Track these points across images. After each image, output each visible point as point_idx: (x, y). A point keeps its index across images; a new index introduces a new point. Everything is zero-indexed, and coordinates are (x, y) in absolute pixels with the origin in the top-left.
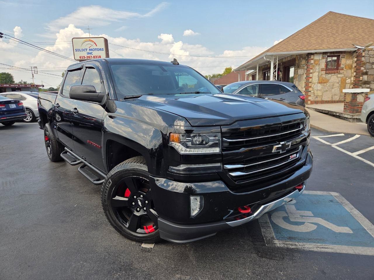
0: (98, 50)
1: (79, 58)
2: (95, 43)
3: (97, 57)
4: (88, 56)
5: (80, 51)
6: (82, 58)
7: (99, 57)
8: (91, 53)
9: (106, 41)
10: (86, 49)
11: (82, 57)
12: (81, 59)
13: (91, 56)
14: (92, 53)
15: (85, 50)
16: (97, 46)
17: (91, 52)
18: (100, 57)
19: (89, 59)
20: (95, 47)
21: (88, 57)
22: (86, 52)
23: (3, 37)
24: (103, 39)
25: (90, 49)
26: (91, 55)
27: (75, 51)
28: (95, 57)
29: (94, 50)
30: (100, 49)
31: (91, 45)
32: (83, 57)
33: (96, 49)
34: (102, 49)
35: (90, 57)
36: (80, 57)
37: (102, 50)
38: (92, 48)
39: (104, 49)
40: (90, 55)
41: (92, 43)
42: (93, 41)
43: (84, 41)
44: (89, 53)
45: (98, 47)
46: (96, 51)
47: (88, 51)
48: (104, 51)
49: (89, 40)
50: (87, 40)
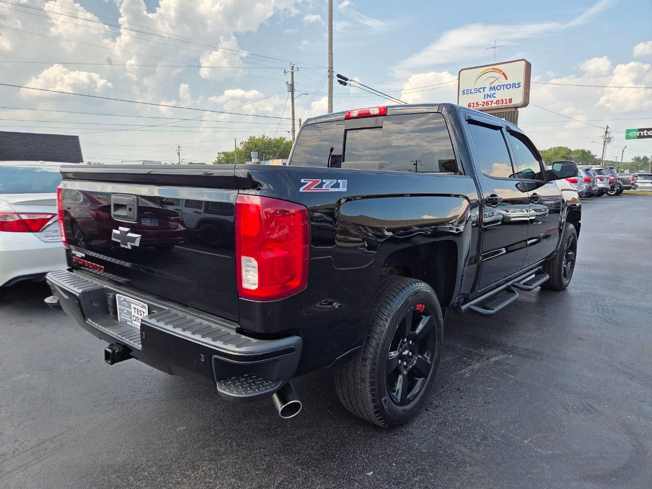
0: (509, 86)
2: (504, 74)
3: (504, 101)
4: (486, 100)
5: (471, 93)
7: (508, 101)
8: (492, 96)
9: (528, 66)
10: (484, 88)
11: (473, 103)
13: (492, 101)
14: (494, 94)
15: (481, 90)
16: (506, 79)
17: (492, 92)
18: (510, 100)
19: (486, 106)
20: (503, 81)
21: (485, 104)
22: (483, 94)
23: (347, 84)
24: (523, 63)
25: (491, 88)
26: (492, 99)
27: (461, 92)
28: (500, 102)
29: (499, 88)
30: (514, 85)
31: (494, 79)
32: (475, 105)
33: (504, 86)
34: (518, 84)
35: (490, 103)
36: (469, 105)
37: (517, 86)
38: (495, 84)
39: (522, 85)
40: (489, 99)
41: (498, 75)
42: (500, 71)
43: (483, 72)
44: (488, 95)
45: (510, 81)
46: (503, 89)
47: (487, 91)
48: (521, 89)
49: (492, 69)
50: (489, 69)
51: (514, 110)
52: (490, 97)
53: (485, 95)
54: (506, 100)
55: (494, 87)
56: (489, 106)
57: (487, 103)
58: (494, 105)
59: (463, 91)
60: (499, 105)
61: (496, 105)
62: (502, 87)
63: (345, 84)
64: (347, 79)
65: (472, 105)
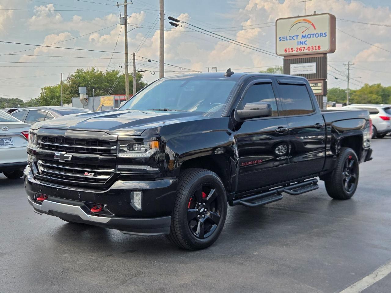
0: (317, 35)
1: (284, 53)
2: (312, 24)
3: (314, 48)
4: (299, 47)
5: (286, 40)
6: (289, 52)
7: (317, 48)
9: (333, 19)
10: (297, 36)
11: (289, 49)
12: (287, 53)
13: (304, 48)
14: (305, 42)
15: (294, 38)
16: (315, 29)
17: (304, 40)
18: (319, 47)
19: (299, 52)
20: (312, 31)
21: (299, 50)
22: (296, 41)
23: (178, 25)
24: (328, 16)
25: (303, 36)
26: (304, 45)
27: (278, 39)
28: (311, 49)
29: (309, 36)
30: (321, 35)
31: (305, 29)
32: (290, 50)
33: (313, 34)
35: (303, 49)
36: (285, 50)
37: (324, 35)
38: (306, 33)
39: (328, 34)
40: (302, 46)
41: (308, 25)
42: (310, 22)
43: (296, 22)
44: (300, 42)
45: (318, 31)
46: (313, 37)
47: (300, 39)
48: (328, 38)
49: (304, 20)
50: (301, 20)
51: (322, 56)
52: (303, 44)
53: (298, 42)
54: (316, 47)
55: (305, 35)
56: (302, 51)
57: (300, 49)
58: (306, 51)
59: (280, 38)
60: (310, 51)
61: (307, 51)
62: (312, 36)
63: (176, 25)
64: (178, 21)
65: (288, 50)
